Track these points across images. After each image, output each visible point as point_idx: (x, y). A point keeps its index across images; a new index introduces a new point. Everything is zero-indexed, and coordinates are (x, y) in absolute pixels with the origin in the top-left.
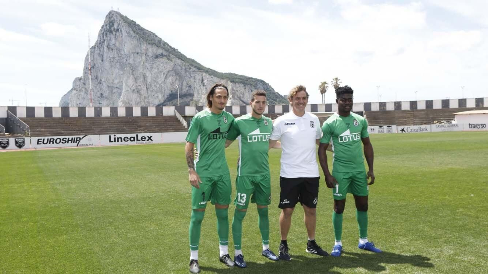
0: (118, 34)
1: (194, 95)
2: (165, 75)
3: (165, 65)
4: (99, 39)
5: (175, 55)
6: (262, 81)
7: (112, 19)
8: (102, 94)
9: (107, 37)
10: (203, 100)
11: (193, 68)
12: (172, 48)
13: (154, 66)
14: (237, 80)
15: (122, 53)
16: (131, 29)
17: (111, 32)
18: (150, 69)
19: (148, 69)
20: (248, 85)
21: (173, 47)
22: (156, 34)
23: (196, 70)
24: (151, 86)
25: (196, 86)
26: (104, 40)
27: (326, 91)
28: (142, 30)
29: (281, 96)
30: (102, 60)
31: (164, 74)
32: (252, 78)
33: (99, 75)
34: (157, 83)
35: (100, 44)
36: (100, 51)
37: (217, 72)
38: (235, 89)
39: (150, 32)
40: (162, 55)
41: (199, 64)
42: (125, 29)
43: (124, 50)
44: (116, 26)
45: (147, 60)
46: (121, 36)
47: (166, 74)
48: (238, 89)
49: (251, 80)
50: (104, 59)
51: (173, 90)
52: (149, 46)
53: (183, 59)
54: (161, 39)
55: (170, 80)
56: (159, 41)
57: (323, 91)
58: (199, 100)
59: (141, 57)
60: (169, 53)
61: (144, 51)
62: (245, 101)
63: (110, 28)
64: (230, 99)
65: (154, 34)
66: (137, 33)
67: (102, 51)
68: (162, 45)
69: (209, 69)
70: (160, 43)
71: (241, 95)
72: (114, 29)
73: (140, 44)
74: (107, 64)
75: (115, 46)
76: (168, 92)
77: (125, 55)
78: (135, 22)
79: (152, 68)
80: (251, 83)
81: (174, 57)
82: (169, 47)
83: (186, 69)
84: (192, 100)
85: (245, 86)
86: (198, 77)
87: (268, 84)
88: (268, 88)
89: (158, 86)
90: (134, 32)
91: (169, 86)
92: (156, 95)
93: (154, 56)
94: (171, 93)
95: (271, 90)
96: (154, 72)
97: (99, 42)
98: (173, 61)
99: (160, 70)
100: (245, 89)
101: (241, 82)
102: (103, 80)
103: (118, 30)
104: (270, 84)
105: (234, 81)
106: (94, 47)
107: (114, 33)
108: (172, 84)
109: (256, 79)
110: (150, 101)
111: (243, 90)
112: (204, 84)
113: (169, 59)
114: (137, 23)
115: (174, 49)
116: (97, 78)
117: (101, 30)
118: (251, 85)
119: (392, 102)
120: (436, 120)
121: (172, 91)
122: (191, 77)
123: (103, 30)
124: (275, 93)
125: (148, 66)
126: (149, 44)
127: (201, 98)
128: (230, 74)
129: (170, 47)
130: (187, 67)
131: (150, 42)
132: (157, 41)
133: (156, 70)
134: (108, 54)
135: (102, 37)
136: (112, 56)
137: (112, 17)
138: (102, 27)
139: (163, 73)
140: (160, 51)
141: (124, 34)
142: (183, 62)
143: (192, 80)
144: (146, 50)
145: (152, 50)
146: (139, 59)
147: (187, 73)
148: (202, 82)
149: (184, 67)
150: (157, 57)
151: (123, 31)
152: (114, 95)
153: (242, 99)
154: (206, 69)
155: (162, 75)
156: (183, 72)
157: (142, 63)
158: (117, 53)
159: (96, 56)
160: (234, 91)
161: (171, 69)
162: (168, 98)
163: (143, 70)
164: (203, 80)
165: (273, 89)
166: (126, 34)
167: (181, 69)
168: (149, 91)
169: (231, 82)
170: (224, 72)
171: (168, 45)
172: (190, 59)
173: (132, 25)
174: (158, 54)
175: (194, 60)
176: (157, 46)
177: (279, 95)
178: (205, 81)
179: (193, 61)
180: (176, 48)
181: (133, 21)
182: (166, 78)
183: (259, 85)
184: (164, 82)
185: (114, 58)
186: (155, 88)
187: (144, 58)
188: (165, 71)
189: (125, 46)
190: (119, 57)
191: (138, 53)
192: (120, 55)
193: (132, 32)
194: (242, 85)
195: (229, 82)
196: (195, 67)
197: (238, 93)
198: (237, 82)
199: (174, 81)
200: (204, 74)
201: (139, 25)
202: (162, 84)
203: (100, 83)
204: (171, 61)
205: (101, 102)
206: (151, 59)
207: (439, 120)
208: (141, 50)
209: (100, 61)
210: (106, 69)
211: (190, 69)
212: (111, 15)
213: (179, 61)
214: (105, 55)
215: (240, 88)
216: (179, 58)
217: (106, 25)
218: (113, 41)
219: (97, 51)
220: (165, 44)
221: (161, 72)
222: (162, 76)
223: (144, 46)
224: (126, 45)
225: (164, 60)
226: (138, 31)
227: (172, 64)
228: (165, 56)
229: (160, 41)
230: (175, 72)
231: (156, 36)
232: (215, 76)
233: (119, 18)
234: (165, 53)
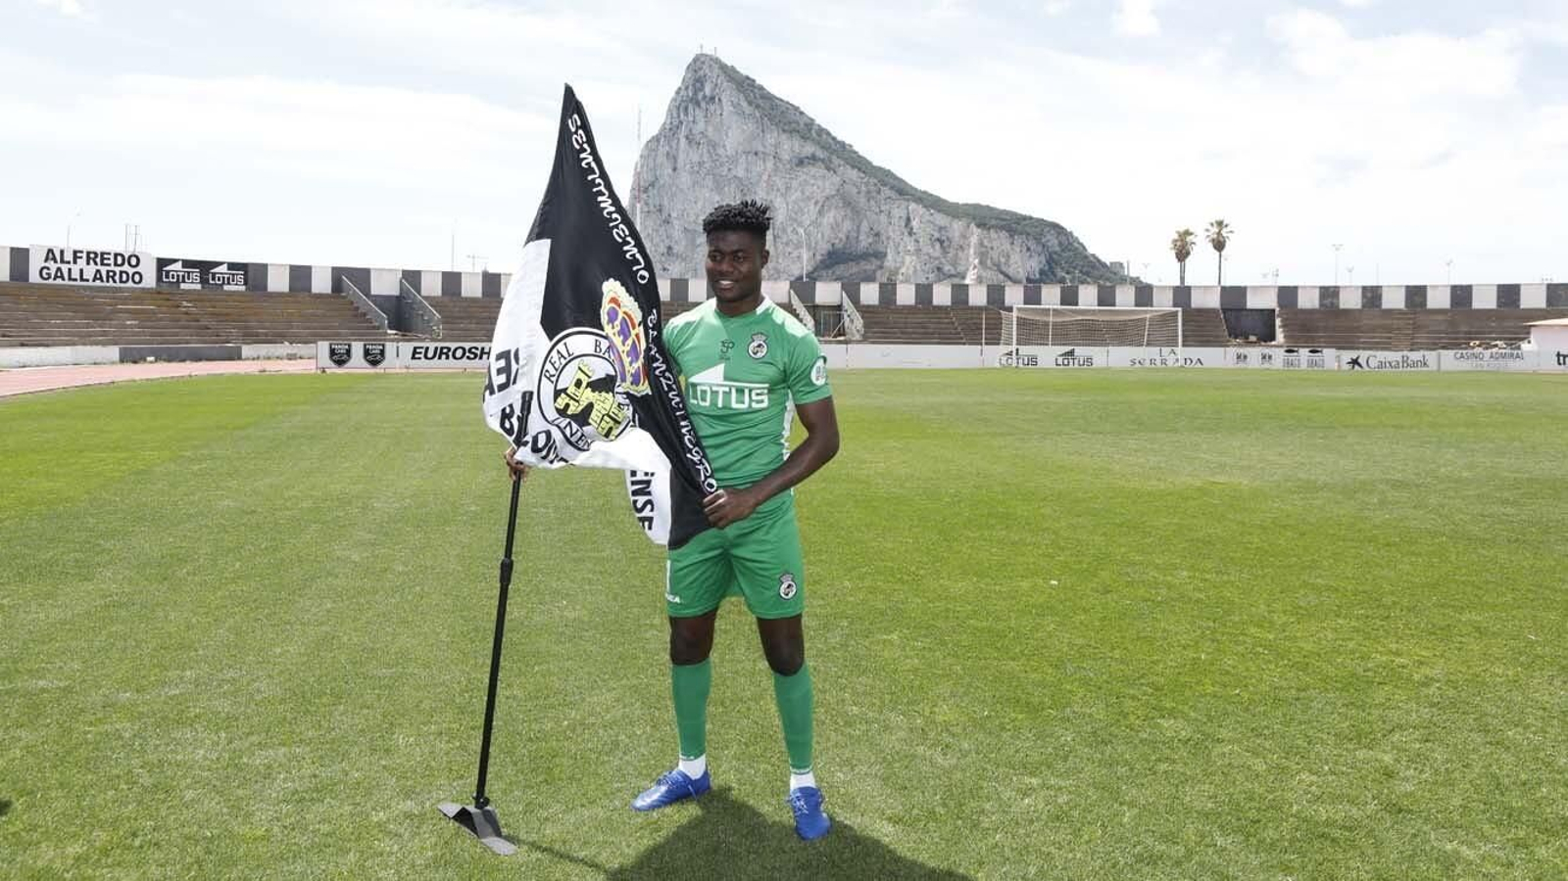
0: (712, 108)
1: (885, 255)
2: (818, 208)
3: (821, 183)
4: (668, 122)
5: (845, 160)
6: (1057, 228)
7: (701, 73)
8: (670, 248)
9: (686, 114)
10: (908, 268)
11: (886, 191)
12: (839, 142)
13: (795, 184)
14: (993, 222)
15: (721, 151)
16: (741, 96)
17: (698, 104)
18: (784, 191)
19: (778, 190)
20: (1021, 234)
21: (839, 138)
22: (802, 109)
23: (893, 195)
24: (784, 230)
25: (891, 234)
26: (681, 123)
27: (1188, 253)
28: (768, 97)
29: (1104, 265)
30: (675, 169)
31: (816, 203)
32: (1031, 218)
33: (666, 203)
34: (800, 224)
35: (670, 132)
36: (671, 147)
37: (945, 201)
38: (986, 243)
39: (788, 103)
40: (813, 158)
41: (901, 181)
42: (728, 95)
43: (724, 146)
44: (708, 90)
45: (776, 169)
46: (718, 112)
47: (820, 204)
48: (995, 244)
49: (1028, 222)
50: (679, 166)
51: (837, 241)
52: (784, 136)
53: (864, 168)
54: (812, 120)
55: (830, 217)
56: (806, 125)
57: (1182, 254)
58: (900, 268)
59: (764, 161)
60: (832, 153)
61: (770, 150)
62: (1011, 274)
63: (695, 93)
64: (975, 267)
65: (797, 109)
66: (758, 106)
67: (674, 146)
68: (814, 135)
69: (925, 193)
70: (810, 130)
71: (1003, 260)
72: (705, 97)
73: (763, 131)
74: (685, 179)
75: (706, 137)
76: (824, 247)
77: (727, 156)
78: (754, 81)
79: (788, 188)
80: (1028, 229)
81: (842, 163)
82: (831, 141)
83: (869, 192)
84: (881, 267)
85: (1011, 236)
86: (898, 212)
87: (1071, 233)
88: (1070, 244)
89: (801, 231)
90: (750, 103)
91: (828, 232)
92: (795, 254)
93: (795, 161)
94: (831, 248)
95: (1077, 249)
96: (793, 198)
97: (668, 127)
98: (839, 173)
99: (807, 194)
100: (1012, 243)
101: (1002, 228)
102: (674, 215)
103: (712, 98)
104: (1075, 234)
105: (985, 225)
106: (656, 139)
107: (703, 104)
108: (835, 227)
109: (1041, 222)
110: (781, 267)
111: (1007, 246)
112: (912, 229)
113: (828, 169)
114: (758, 82)
115: (843, 145)
116: (660, 211)
117: (674, 100)
118: (1028, 234)
119: (1357, 287)
120: (1477, 339)
121: (833, 245)
122: (881, 211)
123: (679, 99)
124: (1086, 257)
125: (779, 183)
126: (784, 131)
127: (903, 263)
128: (977, 206)
129: (834, 139)
130: (872, 188)
131: (786, 128)
132: (802, 126)
133: (799, 193)
134: (687, 155)
135: (675, 115)
136: (696, 158)
137: (700, 69)
138: (678, 93)
139: (813, 201)
140: (809, 149)
141: (727, 108)
142: (862, 175)
143: (883, 218)
144: (777, 145)
145: (790, 147)
146: (759, 167)
147: (872, 202)
148: (906, 226)
149: (864, 188)
150: (801, 163)
151: (724, 100)
152: (699, 249)
153: (1004, 269)
154: (919, 194)
155: (812, 207)
156: (863, 200)
157: (765, 177)
158: (709, 151)
159: (661, 159)
160: (984, 249)
161: (833, 193)
162: (822, 262)
163: (768, 193)
164: (908, 220)
165: (1081, 244)
166: (731, 108)
167: (859, 193)
168: (779, 245)
169: (978, 226)
170: (961, 202)
171: (828, 134)
172: (880, 169)
173: (746, 86)
174: (803, 156)
175: (889, 171)
176: (802, 137)
177: (1099, 261)
178: (915, 223)
179: (888, 173)
180: (847, 142)
181: (748, 78)
182: (820, 213)
183: (1049, 237)
184: (815, 223)
185: (701, 164)
186: (794, 238)
187: (770, 165)
188: (820, 197)
189: (727, 135)
190: (713, 161)
191: (756, 154)
192: (715, 158)
193: (744, 104)
194: (1004, 234)
195: (973, 225)
196: (892, 188)
197: (994, 254)
198: (993, 226)
199: (840, 219)
200: (913, 206)
201: (761, 88)
202: (811, 228)
203: (667, 222)
204: (835, 172)
205: (666, 266)
206: (788, 166)
207: (1485, 339)
208: (765, 147)
209: (670, 171)
210: (682, 190)
211: (879, 192)
212: (698, 63)
213: (853, 174)
214: (681, 157)
215: (1000, 241)
216: (853, 167)
217: (687, 88)
218: (701, 126)
219: (663, 149)
220: (821, 131)
221: (809, 199)
222: (812, 209)
223: (771, 138)
224: (730, 134)
225: (818, 170)
226: (760, 102)
227: (837, 179)
228: (823, 161)
229: (810, 124)
230: (843, 198)
231: (802, 113)
232: (939, 211)
233: (716, 71)
234: (820, 154)
